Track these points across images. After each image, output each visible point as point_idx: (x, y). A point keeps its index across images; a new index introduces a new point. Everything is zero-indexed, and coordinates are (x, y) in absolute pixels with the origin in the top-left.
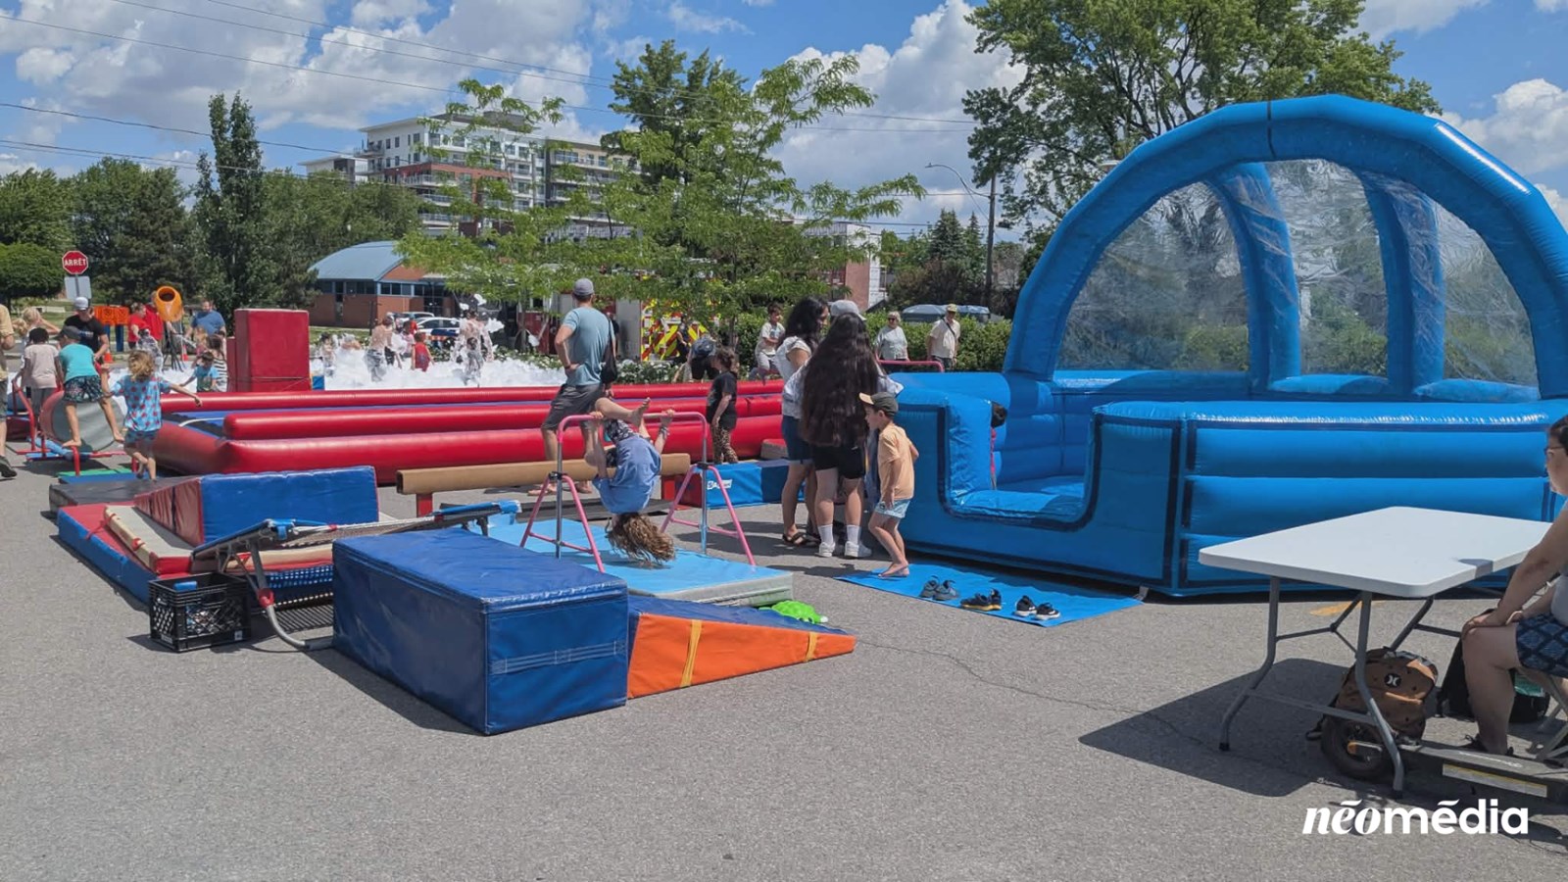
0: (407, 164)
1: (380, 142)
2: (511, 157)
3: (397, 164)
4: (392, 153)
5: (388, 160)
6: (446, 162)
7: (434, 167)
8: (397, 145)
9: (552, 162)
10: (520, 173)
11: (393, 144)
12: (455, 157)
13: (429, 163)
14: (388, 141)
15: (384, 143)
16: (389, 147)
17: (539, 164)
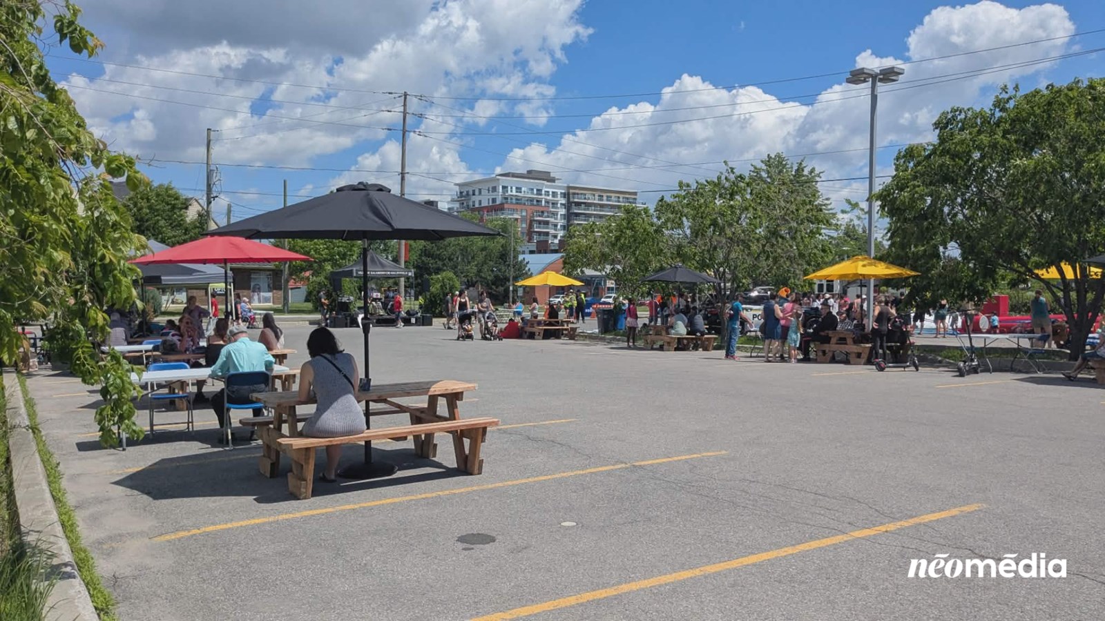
0: (487, 205)
1: (468, 192)
2: (548, 198)
3: (480, 204)
4: (476, 198)
5: (474, 202)
6: (512, 203)
7: (506, 206)
8: (480, 193)
9: (571, 200)
10: (553, 208)
11: (477, 193)
12: (517, 199)
13: (502, 204)
14: (474, 191)
15: (471, 193)
16: (474, 194)
17: (563, 201)
